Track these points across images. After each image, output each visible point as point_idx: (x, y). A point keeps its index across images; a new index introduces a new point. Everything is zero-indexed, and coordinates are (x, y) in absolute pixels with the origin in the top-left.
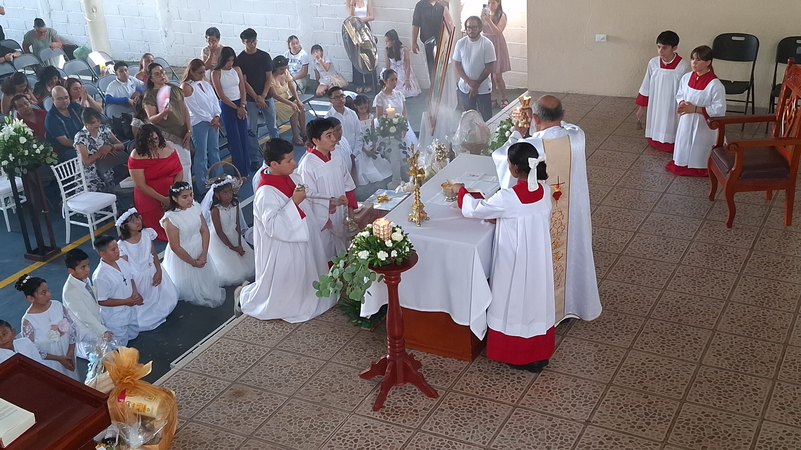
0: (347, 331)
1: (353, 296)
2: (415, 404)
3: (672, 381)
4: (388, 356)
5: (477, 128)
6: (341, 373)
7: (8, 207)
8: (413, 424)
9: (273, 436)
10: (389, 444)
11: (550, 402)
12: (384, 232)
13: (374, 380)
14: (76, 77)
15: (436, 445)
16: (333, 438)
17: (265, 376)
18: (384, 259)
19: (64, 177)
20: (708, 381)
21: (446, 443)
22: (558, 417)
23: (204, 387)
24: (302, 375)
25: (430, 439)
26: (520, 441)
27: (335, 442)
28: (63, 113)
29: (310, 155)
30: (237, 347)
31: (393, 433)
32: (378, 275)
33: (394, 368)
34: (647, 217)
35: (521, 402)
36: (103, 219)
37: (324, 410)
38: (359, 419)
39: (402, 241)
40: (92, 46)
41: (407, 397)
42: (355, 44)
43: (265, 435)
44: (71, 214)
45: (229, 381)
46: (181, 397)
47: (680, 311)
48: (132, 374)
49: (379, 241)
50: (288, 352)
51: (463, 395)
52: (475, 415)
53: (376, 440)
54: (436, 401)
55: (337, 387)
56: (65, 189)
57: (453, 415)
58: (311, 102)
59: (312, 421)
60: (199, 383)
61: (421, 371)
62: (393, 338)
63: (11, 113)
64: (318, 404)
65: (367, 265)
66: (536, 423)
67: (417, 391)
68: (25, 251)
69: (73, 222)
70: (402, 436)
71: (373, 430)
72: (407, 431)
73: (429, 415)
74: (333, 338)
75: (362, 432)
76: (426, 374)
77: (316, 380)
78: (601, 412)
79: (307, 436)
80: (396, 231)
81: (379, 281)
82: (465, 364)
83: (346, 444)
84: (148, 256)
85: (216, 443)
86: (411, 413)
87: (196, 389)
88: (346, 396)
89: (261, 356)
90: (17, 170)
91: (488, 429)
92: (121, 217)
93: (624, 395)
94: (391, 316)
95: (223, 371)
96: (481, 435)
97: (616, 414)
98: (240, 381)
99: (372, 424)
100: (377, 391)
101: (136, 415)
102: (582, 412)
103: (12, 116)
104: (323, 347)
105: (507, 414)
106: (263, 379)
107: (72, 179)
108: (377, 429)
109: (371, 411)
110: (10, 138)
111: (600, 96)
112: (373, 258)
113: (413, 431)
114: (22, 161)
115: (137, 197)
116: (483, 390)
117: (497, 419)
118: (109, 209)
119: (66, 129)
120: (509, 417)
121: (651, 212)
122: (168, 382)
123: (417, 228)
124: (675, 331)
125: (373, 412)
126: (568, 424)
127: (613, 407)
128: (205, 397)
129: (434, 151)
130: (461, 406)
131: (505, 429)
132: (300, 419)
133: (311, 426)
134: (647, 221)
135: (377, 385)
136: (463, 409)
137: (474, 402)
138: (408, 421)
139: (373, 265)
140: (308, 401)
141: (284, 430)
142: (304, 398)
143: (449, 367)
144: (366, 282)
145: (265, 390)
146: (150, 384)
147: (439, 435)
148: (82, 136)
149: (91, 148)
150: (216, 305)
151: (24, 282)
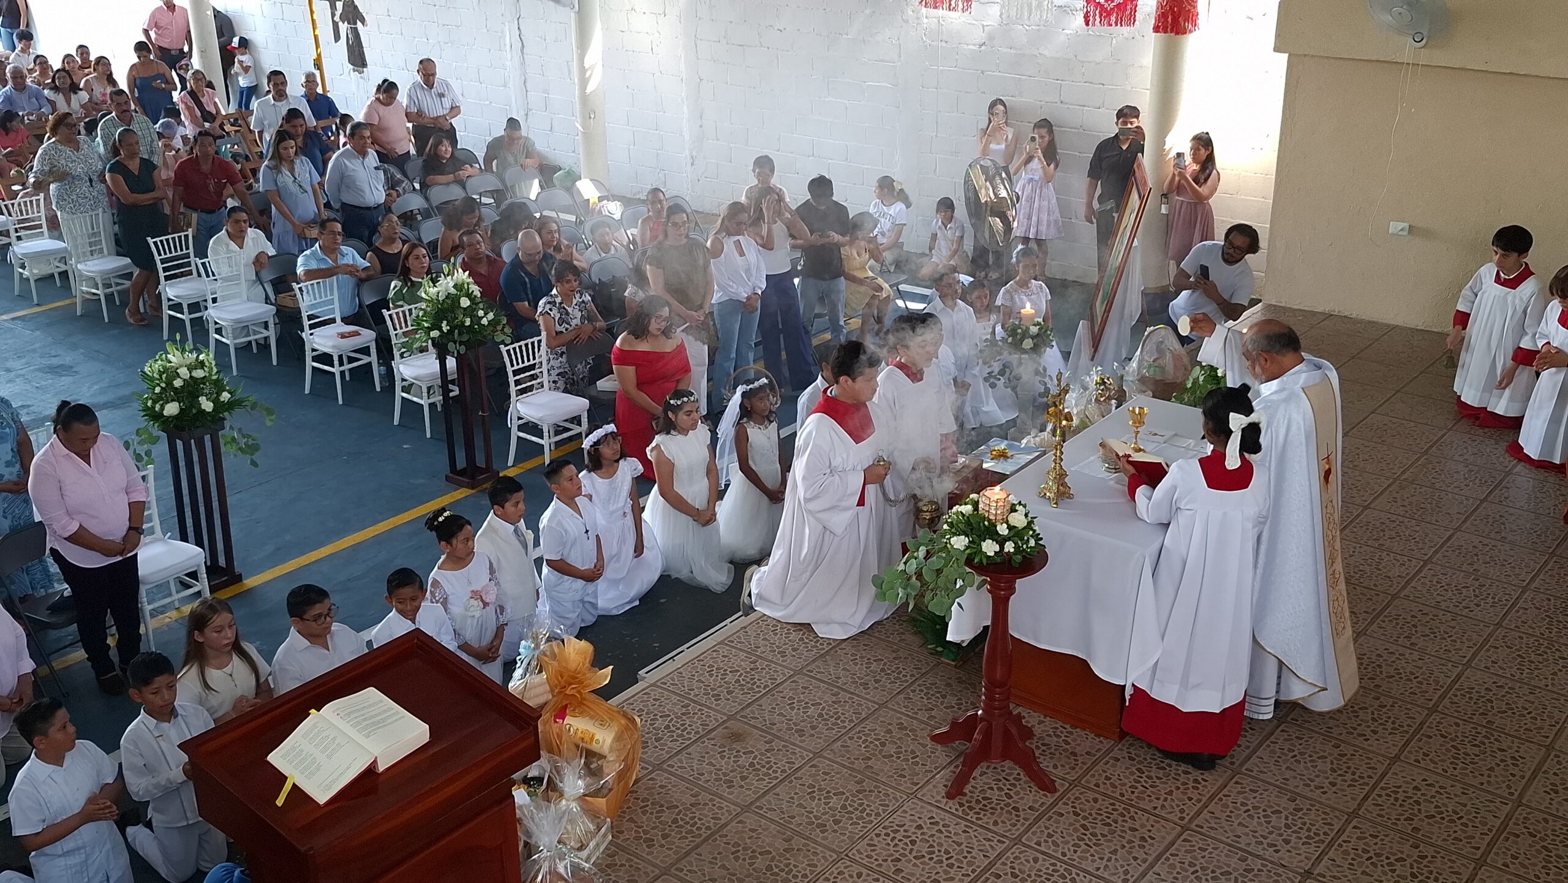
0: (918, 661)
1: (934, 607)
2: (1015, 798)
3: (1466, 825)
4: (980, 712)
5: (1168, 355)
6: (902, 728)
7: (431, 401)
8: (1010, 830)
9: (783, 812)
10: (966, 857)
11: (1247, 830)
12: (996, 509)
13: (954, 749)
14: (553, 214)
15: (1045, 871)
16: (877, 831)
17: (780, 714)
18: (992, 554)
19: (518, 364)
20: (1530, 834)
21: (1062, 871)
22: (1257, 856)
23: (684, 718)
24: (839, 722)
25: (1036, 860)
27: (880, 839)
28: (529, 269)
29: (891, 370)
30: (741, 662)
31: (975, 840)
32: (978, 579)
33: (988, 734)
34: (1449, 538)
35: (1196, 822)
36: (565, 435)
37: (867, 784)
38: (922, 807)
39: (1024, 528)
40: (583, 170)
41: (1005, 785)
42: (983, 201)
43: (770, 810)
44: (520, 422)
45: (725, 714)
46: (649, 729)
47: (1492, 707)
48: (581, 682)
49: (986, 523)
50: (822, 681)
51: (1097, 796)
52: (1115, 832)
53: (945, 846)
54: (1050, 799)
55: (891, 749)
56: (517, 383)
57: (1078, 825)
58: (902, 287)
59: (847, 799)
60: (678, 709)
61: (1031, 744)
62: (992, 685)
63: (452, 260)
64: (859, 772)
65: (963, 560)
66: (1218, 861)
67: (1022, 776)
68: (447, 471)
69: (522, 435)
70: (988, 847)
71: (943, 829)
72: (999, 841)
73: (1038, 819)
74: (893, 669)
75: (925, 830)
76: (1040, 751)
77: (859, 732)
78: (1334, 860)
79: (836, 822)
80: (1016, 511)
81: (978, 588)
82: (1107, 744)
83: (896, 845)
84: (623, 500)
85: (694, 810)
86: (1008, 811)
87: (672, 719)
88: (905, 767)
89: (778, 682)
90: (451, 346)
91: (1135, 859)
92: (590, 436)
93: (1376, 837)
94: (993, 648)
95: (717, 697)
96: (1122, 866)
97: (1360, 867)
98: (741, 716)
99: (942, 820)
100: (957, 766)
101: (577, 746)
102: (1299, 854)
103: (454, 264)
104: (877, 681)
105: (1169, 839)
106: (777, 719)
107: (532, 367)
108: (950, 829)
109: (943, 797)
110: (447, 297)
111: (1388, 325)
112: (974, 550)
113: (1007, 842)
114: (460, 334)
115: (620, 407)
116: (1132, 792)
117: (1152, 845)
118: (577, 420)
119: (529, 292)
120: (1172, 844)
121: (1458, 529)
122: (630, 701)
123: (1051, 509)
124: (1478, 739)
125: (945, 800)
126: (1273, 871)
127: (1355, 854)
128: (685, 733)
129: (1092, 386)
130: (1093, 812)
131: (1163, 863)
132: (828, 792)
133: (844, 807)
134: (1448, 545)
135: (958, 757)
136: (1095, 819)
137: (1116, 810)
138: (1001, 824)
139: (973, 560)
140: (844, 766)
141: (800, 805)
142: (839, 760)
143: (1079, 745)
144: (958, 586)
145: (779, 738)
146: (603, 702)
147: (1051, 856)
148: (549, 303)
149: (562, 321)
150: (719, 589)
151: (441, 519)
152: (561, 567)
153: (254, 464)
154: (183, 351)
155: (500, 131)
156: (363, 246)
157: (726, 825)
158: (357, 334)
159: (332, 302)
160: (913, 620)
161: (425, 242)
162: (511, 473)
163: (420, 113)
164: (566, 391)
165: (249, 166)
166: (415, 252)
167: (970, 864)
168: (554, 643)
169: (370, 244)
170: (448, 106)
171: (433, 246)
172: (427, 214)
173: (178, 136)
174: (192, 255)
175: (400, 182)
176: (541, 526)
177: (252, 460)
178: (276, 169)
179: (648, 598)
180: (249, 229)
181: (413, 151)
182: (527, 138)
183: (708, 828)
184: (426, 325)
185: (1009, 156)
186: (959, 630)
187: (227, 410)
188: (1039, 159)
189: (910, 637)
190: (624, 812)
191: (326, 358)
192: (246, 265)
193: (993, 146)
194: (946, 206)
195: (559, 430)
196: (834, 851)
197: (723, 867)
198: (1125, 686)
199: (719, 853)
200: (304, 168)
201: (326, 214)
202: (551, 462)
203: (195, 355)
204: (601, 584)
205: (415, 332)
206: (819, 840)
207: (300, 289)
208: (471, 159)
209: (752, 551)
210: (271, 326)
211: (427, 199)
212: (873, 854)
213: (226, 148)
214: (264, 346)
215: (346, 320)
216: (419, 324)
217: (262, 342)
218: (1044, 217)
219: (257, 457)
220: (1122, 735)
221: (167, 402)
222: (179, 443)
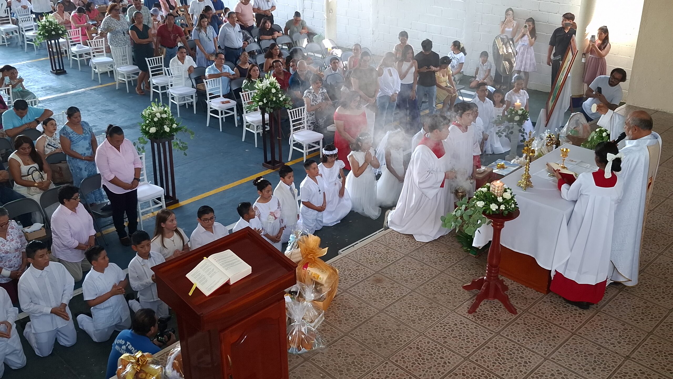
0: (459, 254)
1: (467, 231)
2: (498, 315)
4: (485, 278)
5: (581, 126)
6: (450, 282)
7: (258, 132)
8: (495, 329)
9: (397, 314)
10: (475, 339)
11: (601, 336)
12: (498, 190)
13: (473, 292)
14: (312, 54)
15: (509, 347)
16: (437, 325)
17: (398, 273)
18: (495, 210)
19: (294, 118)
21: (517, 348)
22: (605, 348)
23: (357, 271)
24: (423, 277)
25: (506, 342)
26: (573, 359)
27: (438, 328)
29: (454, 127)
30: (382, 249)
31: (479, 332)
32: (488, 220)
33: (488, 287)
35: (579, 331)
36: (313, 149)
37: (434, 305)
38: (457, 316)
39: (510, 199)
40: (326, 34)
41: (494, 309)
42: (501, 54)
43: (392, 312)
44: (294, 143)
45: (374, 271)
46: (342, 275)
48: (314, 253)
49: (493, 196)
50: (416, 260)
51: (535, 317)
52: (542, 333)
53: (466, 333)
54: (514, 317)
55: (445, 291)
56: (294, 126)
57: (525, 329)
58: (462, 91)
59: (425, 310)
60: (355, 268)
61: (507, 293)
62: (491, 266)
63: (269, 72)
64: (430, 299)
65: (481, 212)
67: (502, 306)
68: (263, 161)
69: (295, 148)
70: (485, 335)
71: (466, 326)
72: (490, 333)
73: (508, 325)
74: (448, 257)
75: (458, 326)
76: (511, 296)
77: (432, 282)
78: (640, 352)
79: (420, 320)
80: (507, 192)
81: (488, 224)
82: (541, 295)
83: (445, 331)
84: (335, 178)
85: (359, 310)
86: (495, 321)
87: (352, 271)
88: (451, 298)
89: (398, 259)
90: (267, 109)
91: (550, 345)
93: (660, 344)
94: (492, 251)
95: (371, 263)
96: (544, 348)
97: (652, 356)
98: (381, 272)
99: (466, 322)
100: (473, 300)
101: (312, 280)
102: (624, 349)
103: (270, 74)
104: (440, 261)
105: (566, 338)
106: (396, 274)
107: (300, 119)
108: (469, 326)
109: (467, 313)
110: (266, 88)
112: (486, 208)
113: (494, 334)
114: (271, 104)
115: (336, 138)
116: (551, 317)
117: (558, 340)
118: (318, 143)
120: (567, 340)
122: (335, 263)
123: (522, 191)
126: (612, 355)
128: (357, 278)
129: (545, 138)
130: (533, 324)
131: (562, 348)
132: (417, 307)
133: (423, 313)
135: (474, 296)
136: (534, 327)
137: (543, 324)
138: (491, 326)
139: (486, 212)
140: (424, 296)
141: (405, 311)
142: (422, 293)
143: (528, 295)
144: (478, 223)
145: (396, 282)
146: (323, 262)
147: (513, 341)
148: (309, 92)
149: (313, 100)
150: (374, 218)
151: (259, 181)
152: (308, 205)
153: (185, 154)
154: (158, 106)
155: (291, 17)
156: (233, 65)
157: (372, 317)
158: (229, 102)
159: (219, 88)
160: (458, 236)
161: (258, 64)
162: (289, 164)
163: (259, 9)
164: (314, 130)
165: (188, 29)
166: (254, 68)
167: (477, 342)
168: (304, 236)
169: (236, 64)
170: (270, 6)
171: (261, 66)
172: (260, 52)
173: (159, 15)
174: (163, 66)
175: (249, 38)
176: (301, 187)
177: (184, 153)
178: (199, 30)
179: (344, 220)
180: (187, 56)
181: (255, 25)
182: (303, 21)
183: (365, 318)
184: (257, 100)
185: (514, 33)
186: (479, 242)
187: (175, 132)
188: (528, 36)
189: (456, 244)
190: (330, 309)
191: (216, 112)
192: (185, 71)
193: (507, 29)
194: (485, 54)
195: (310, 147)
196: (418, 331)
197: (370, 334)
198: (551, 271)
199: (369, 329)
200: (210, 30)
201: (218, 51)
202: (307, 161)
203: (163, 108)
204: (324, 213)
205: (252, 102)
206: (412, 326)
207: (206, 82)
208: (279, 29)
209: (389, 203)
210: (194, 97)
211: (260, 46)
212: (435, 334)
213: (178, 21)
214: (191, 106)
215: (225, 96)
216: (254, 99)
217: (190, 104)
218: (528, 62)
219: (186, 151)
220: (548, 291)
221: (151, 127)
222: (155, 144)
